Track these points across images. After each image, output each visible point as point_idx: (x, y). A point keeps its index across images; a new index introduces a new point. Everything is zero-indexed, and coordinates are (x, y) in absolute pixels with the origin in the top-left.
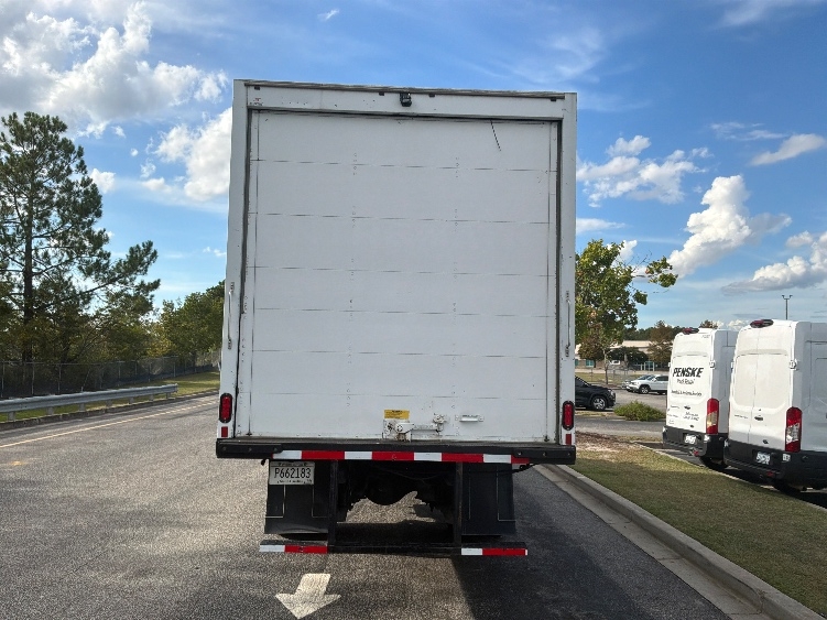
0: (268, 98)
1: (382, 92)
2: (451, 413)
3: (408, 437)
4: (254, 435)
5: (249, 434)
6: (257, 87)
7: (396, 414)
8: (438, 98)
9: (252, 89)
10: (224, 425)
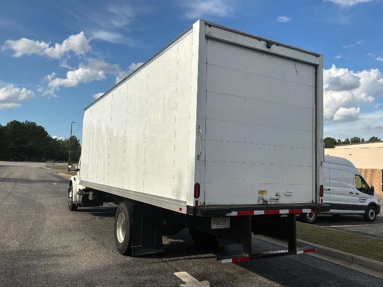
0: (215, 33)
1: (260, 40)
2: (282, 191)
3: (269, 203)
4: (206, 204)
5: (204, 203)
6: (210, 26)
7: (262, 192)
8: (280, 47)
9: (208, 26)
10: (196, 199)
